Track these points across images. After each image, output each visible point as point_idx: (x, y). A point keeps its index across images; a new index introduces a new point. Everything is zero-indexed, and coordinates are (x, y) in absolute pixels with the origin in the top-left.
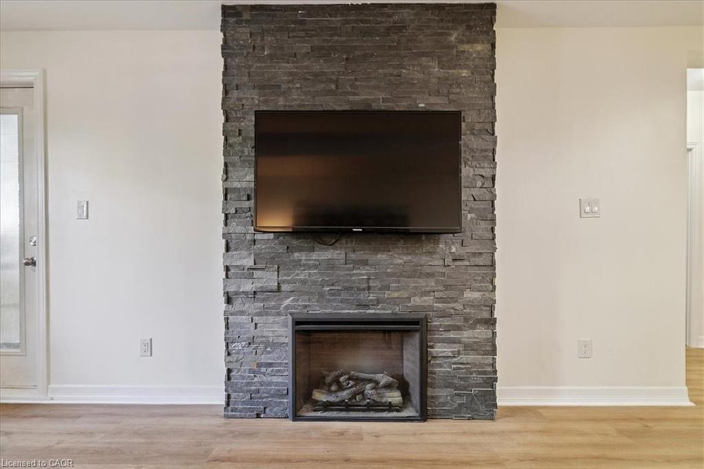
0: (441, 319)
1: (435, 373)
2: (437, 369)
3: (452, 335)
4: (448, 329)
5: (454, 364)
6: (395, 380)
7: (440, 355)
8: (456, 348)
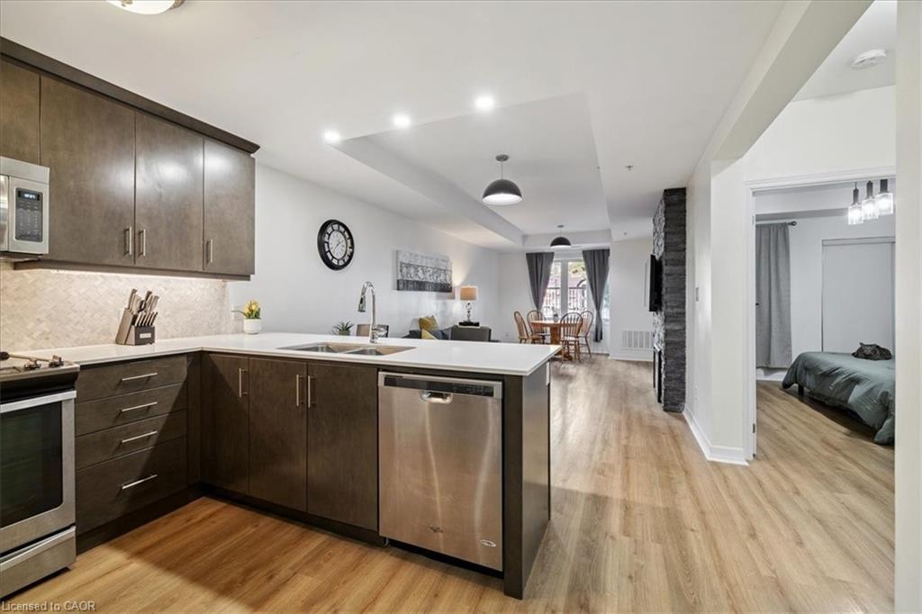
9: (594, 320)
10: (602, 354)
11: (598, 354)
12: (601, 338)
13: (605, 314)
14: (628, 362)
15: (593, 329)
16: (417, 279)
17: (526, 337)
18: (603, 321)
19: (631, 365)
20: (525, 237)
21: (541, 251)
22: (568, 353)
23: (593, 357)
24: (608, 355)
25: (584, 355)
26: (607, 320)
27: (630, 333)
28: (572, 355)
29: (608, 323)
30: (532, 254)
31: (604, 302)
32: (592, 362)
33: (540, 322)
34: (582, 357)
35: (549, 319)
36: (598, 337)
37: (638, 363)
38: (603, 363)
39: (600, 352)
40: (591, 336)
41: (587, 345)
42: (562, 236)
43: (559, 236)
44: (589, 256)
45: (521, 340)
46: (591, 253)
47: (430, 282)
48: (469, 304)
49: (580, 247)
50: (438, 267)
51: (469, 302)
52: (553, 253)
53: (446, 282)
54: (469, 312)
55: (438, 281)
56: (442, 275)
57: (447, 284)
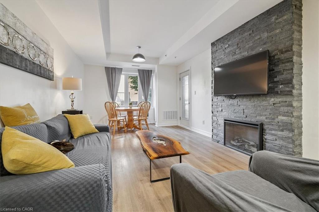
0: (268, 125)
1: (266, 145)
2: (266, 144)
3: (273, 132)
4: (271, 130)
5: (274, 143)
6: (256, 145)
7: (268, 139)
8: (274, 138)
20: (108, 54)
21: (114, 67)
30: (109, 68)
42: (140, 53)
43: (138, 53)
44: (141, 73)
45: (110, 121)
46: (142, 71)
47: (22, 56)
48: (72, 94)
49: (139, 66)
50: (36, 44)
51: (73, 92)
52: (122, 69)
53: (47, 67)
54: (72, 101)
55: (36, 61)
56: (42, 56)
57: (49, 70)
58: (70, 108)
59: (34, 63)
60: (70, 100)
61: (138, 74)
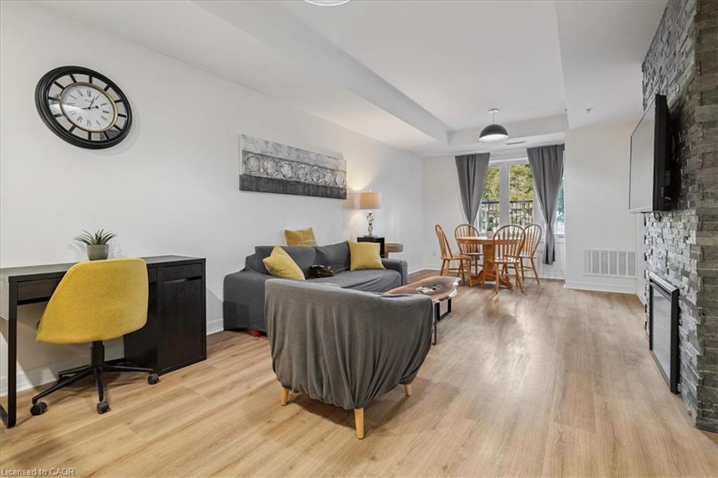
9: (544, 237)
10: (554, 280)
11: (549, 280)
12: (554, 260)
13: (559, 228)
14: (592, 293)
15: (542, 247)
16: (280, 177)
17: (449, 257)
18: (556, 238)
19: (600, 301)
20: (451, 134)
21: (473, 153)
22: (507, 278)
23: (542, 284)
24: (562, 282)
25: (530, 281)
26: (561, 237)
27: (596, 253)
28: (513, 281)
29: (563, 240)
30: (463, 156)
31: (557, 214)
32: (540, 292)
33: (472, 238)
34: (526, 284)
35: (483, 235)
36: (549, 258)
37: (608, 296)
38: (556, 294)
39: (552, 277)
40: (539, 256)
41: (534, 268)
42: (495, 123)
43: (491, 124)
44: (535, 156)
45: (444, 261)
46: (539, 151)
47: (304, 183)
48: (370, 214)
49: (523, 142)
50: (321, 165)
51: (370, 212)
52: (489, 154)
53: (335, 186)
54: (370, 225)
55: (321, 182)
56: (329, 175)
57: (338, 188)
58: (367, 234)
59: (318, 186)
60: (367, 223)
61: (527, 158)
